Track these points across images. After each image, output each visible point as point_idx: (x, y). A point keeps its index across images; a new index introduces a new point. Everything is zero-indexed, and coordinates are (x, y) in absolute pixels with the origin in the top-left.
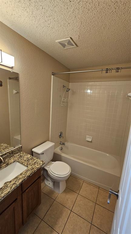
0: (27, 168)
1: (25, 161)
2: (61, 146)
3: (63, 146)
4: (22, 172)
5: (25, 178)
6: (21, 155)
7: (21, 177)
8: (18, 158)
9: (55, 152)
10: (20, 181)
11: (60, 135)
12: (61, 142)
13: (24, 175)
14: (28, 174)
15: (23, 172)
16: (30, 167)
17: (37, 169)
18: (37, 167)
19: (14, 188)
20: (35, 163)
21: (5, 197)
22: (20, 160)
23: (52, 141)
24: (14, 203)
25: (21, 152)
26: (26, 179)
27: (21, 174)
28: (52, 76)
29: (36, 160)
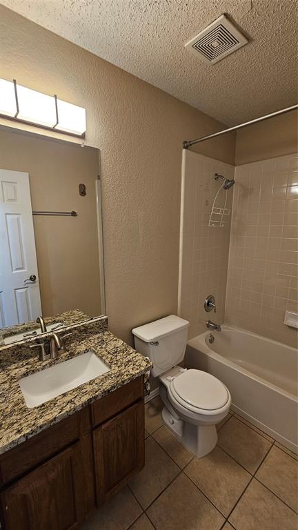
0: (108, 370)
1: (109, 353)
2: (208, 332)
3: (214, 333)
4: (94, 378)
5: (97, 394)
6: (105, 337)
7: (89, 388)
8: (96, 344)
9: (190, 345)
10: (85, 398)
11: (208, 304)
12: (209, 322)
13: (96, 387)
14: (107, 385)
15: (96, 378)
16: (115, 369)
17: (129, 376)
18: (131, 372)
19: (67, 412)
20: (129, 361)
21: (44, 427)
22: (98, 348)
23: (182, 317)
24: (69, 449)
25: (106, 333)
26: (99, 397)
27: (91, 383)
28: (184, 151)
29: (134, 355)
